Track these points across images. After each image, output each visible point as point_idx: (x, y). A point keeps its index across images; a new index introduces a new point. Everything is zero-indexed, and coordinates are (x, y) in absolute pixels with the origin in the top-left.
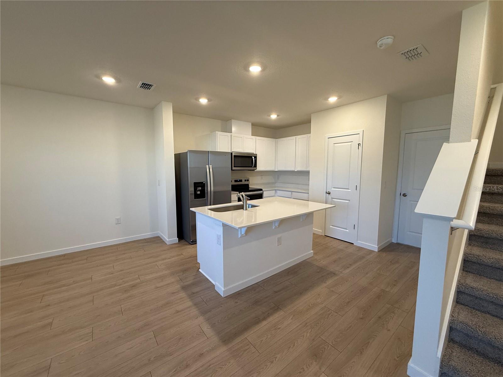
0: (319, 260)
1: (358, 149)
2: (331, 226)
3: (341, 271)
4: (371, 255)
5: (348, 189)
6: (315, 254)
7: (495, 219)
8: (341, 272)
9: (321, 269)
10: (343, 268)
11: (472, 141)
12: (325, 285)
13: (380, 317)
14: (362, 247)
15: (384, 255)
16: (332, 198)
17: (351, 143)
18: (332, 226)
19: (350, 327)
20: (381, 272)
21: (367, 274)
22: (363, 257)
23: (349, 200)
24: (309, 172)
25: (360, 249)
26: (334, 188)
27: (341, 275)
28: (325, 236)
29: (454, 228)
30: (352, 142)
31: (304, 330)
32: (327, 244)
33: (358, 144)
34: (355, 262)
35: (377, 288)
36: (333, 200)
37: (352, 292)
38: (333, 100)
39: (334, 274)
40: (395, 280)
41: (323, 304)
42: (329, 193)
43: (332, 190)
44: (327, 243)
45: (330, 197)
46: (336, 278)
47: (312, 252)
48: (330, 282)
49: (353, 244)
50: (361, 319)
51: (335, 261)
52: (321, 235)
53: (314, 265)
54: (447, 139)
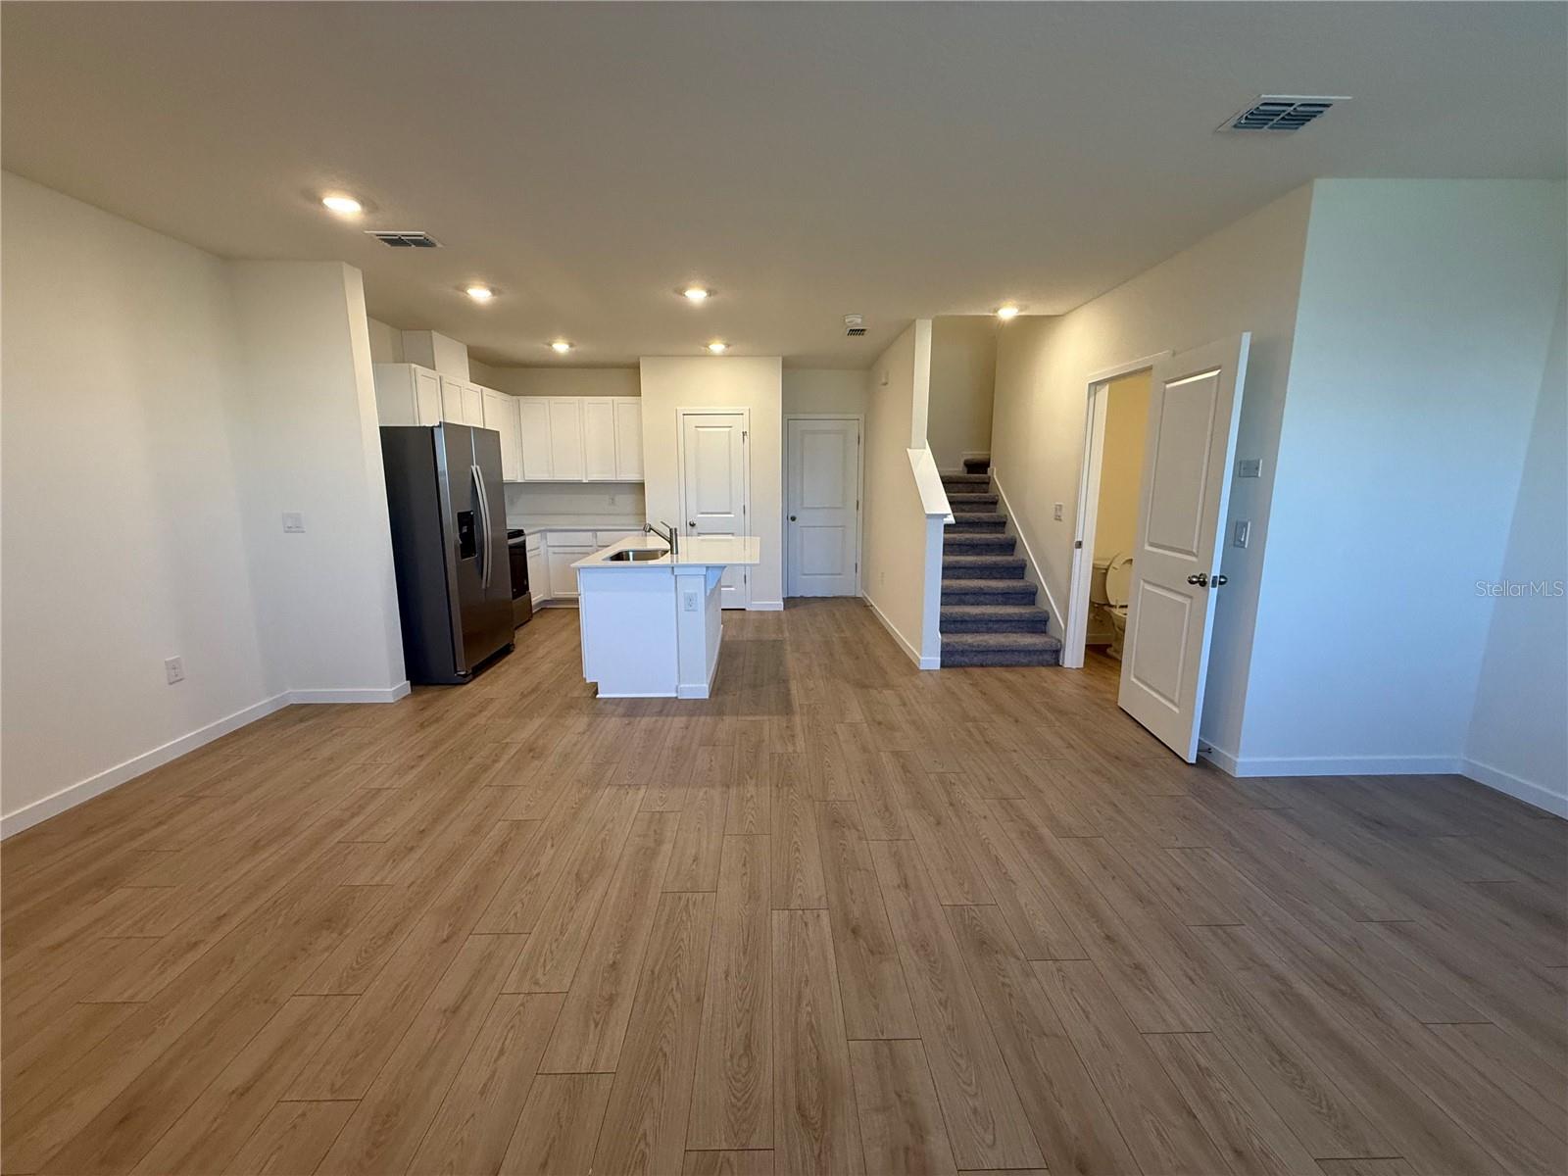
17: (728, 429)
24: (643, 484)
38: (717, 347)
43: (697, 518)
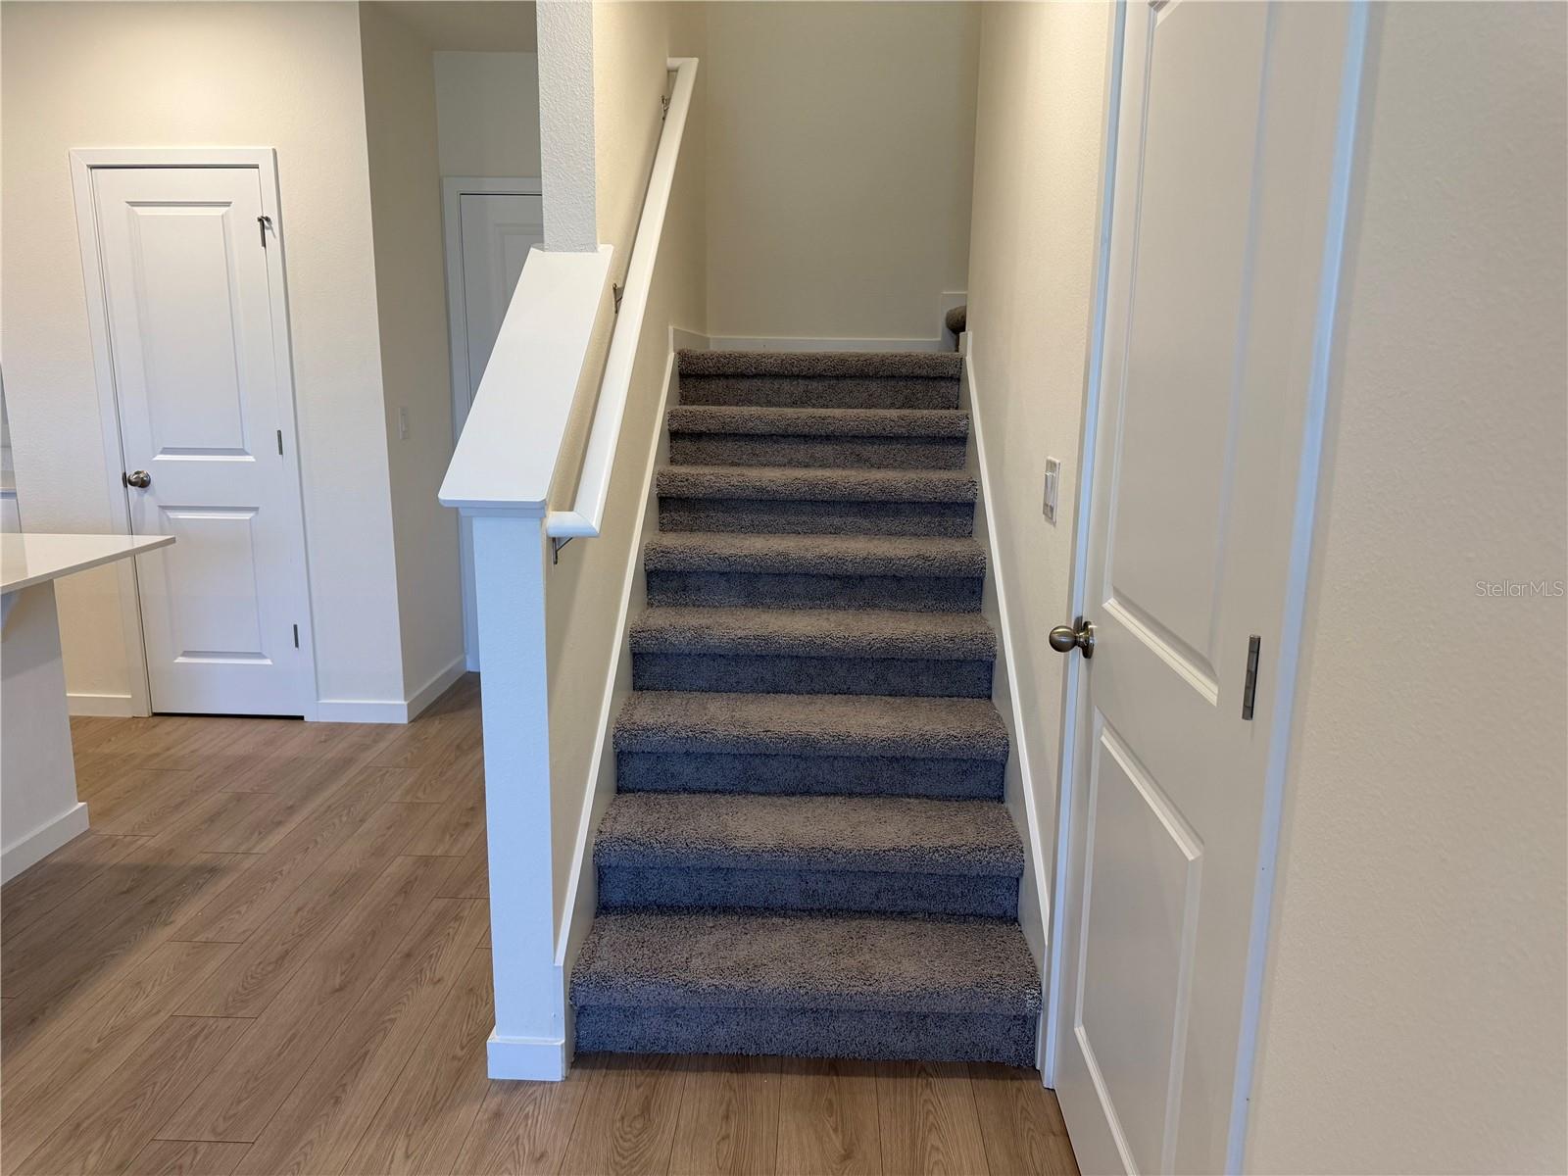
0: (128, 839)
1: (264, 245)
2: (180, 660)
3: (243, 848)
4: (382, 745)
5: (242, 452)
6: (97, 816)
7: (702, 515)
8: (247, 853)
9: (143, 874)
10: (256, 834)
11: (599, 249)
12: (163, 934)
13: (408, 955)
14: (340, 724)
15: (434, 727)
16: (164, 508)
18: (186, 654)
19: (294, 1036)
20: (417, 798)
21: (362, 821)
22: (347, 762)
23: (256, 509)
25: (335, 730)
26: (165, 451)
27: (247, 864)
28: (156, 714)
29: (559, 539)
30: (228, 204)
31: (70, 1154)
32: (169, 753)
33: (260, 220)
34: (311, 791)
35: (399, 860)
36: (169, 519)
37: (297, 912)
39: (212, 871)
40: (470, 805)
41: (162, 1014)
42: (143, 483)
44: (168, 749)
45: (147, 500)
46: (224, 883)
47: (83, 807)
48: (189, 913)
49: (301, 718)
50: (337, 990)
51: (212, 819)
52: (131, 716)
53: (102, 866)
54: (534, 234)
